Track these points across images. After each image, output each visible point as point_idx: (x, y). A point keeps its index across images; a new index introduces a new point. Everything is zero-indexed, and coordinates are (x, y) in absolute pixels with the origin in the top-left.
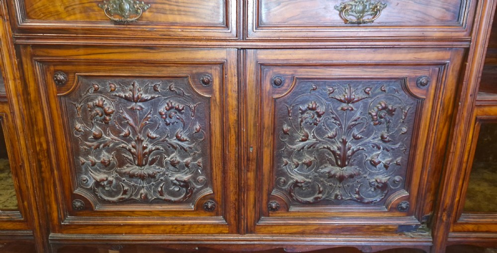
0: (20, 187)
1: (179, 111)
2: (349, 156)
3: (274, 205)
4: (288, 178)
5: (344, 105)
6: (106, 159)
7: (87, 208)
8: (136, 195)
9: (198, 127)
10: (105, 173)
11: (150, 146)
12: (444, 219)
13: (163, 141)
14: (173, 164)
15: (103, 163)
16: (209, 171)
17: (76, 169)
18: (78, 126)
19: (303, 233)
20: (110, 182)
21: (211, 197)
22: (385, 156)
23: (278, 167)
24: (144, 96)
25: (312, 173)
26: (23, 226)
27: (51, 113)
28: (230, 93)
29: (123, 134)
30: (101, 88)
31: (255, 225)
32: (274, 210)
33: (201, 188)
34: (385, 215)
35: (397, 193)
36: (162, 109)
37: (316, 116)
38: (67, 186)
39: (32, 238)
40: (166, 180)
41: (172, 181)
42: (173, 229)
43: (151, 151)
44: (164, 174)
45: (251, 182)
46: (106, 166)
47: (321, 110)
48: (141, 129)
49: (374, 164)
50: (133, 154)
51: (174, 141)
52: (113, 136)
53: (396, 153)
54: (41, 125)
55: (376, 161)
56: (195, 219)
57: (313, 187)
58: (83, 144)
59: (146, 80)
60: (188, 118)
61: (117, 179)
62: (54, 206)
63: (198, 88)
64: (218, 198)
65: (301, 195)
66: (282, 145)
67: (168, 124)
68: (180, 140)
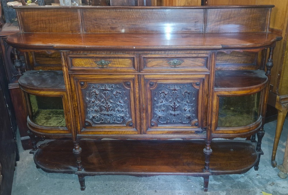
0: (67, 118)
1: (120, 93)
2: (176, 108)
3: (153, 124)
4: (157, 115)
5: (174, 91)
6: (96, 109)
7: (90, 125)
8: (106, 121)
9: (126, 99)
10: (96, 114)
11: (111, 105)
12: (209, 128)
13: (115, 103)
14: (118, 111)
15: (95, 110)
16: (130, 113)
17: (86, 112)
18: (87, 98)
19: (163, 134)
20: (98, 117)
21: (131, 122)
22: (188, 108)
23: (153, 112)
24: (109, 89)
25: (165, 113)
26: (68, 132)
27: (79, 95)
28: (136, 88)
29: (102, 101)
30: (95, 86)
31: (146, 131)
32: (153, 126)
33: (128, 119)
34: (191, 127)
35: (194, 120)
36: (114, 93)
37: (165, 95)
38: (83, 118)
39: (71, 136)
40: (116, 116)
41: (118, 117)
42: (119, 133)
43: (111, 107)
44: (115, 114)
45: (144, 116)
46: (96, 111)
47: (166, 93)
48: (108, 99)
49: (185, 110)
50: (105, 107)
51: (118, 103)
52: (98, 102)
53: (192, 107)
54: (75, 98)
55: (185, 109)
56: (126, 129)
57: (166, 118)
58: (89, 104)
59: (109, 84)
60: (123, 96)
61: (100, 116)
62: (79, 125)
63: (126, 86)
64: (134, 122)
65: (162, 121)
66: (154, 104)
67: (116, 98)
68: (120, 103)
